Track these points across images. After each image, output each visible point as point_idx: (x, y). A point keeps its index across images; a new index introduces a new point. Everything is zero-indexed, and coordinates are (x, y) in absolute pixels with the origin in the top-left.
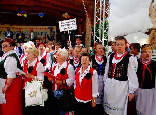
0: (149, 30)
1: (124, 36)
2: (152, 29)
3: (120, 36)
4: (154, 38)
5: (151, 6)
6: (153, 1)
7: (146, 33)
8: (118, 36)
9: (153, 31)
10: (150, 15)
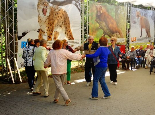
0: (39, 30)
1: (27, 33)
2: (40, 29)
3: (25, 32)
4: (41, 34)
5: (39, 16)
6: (39, 14)
7: (38, 31)
8: (24, 33)
9: (40, 30)
10: (38, 21)
